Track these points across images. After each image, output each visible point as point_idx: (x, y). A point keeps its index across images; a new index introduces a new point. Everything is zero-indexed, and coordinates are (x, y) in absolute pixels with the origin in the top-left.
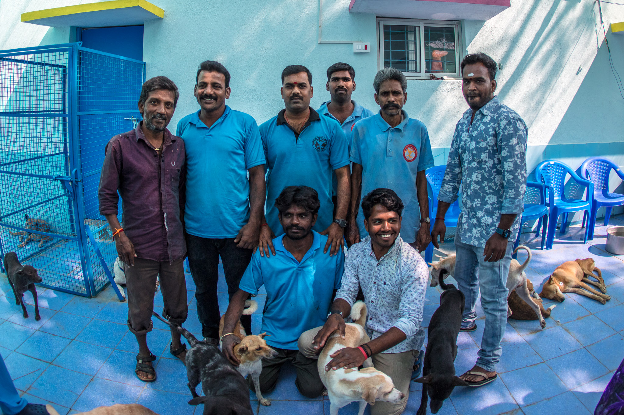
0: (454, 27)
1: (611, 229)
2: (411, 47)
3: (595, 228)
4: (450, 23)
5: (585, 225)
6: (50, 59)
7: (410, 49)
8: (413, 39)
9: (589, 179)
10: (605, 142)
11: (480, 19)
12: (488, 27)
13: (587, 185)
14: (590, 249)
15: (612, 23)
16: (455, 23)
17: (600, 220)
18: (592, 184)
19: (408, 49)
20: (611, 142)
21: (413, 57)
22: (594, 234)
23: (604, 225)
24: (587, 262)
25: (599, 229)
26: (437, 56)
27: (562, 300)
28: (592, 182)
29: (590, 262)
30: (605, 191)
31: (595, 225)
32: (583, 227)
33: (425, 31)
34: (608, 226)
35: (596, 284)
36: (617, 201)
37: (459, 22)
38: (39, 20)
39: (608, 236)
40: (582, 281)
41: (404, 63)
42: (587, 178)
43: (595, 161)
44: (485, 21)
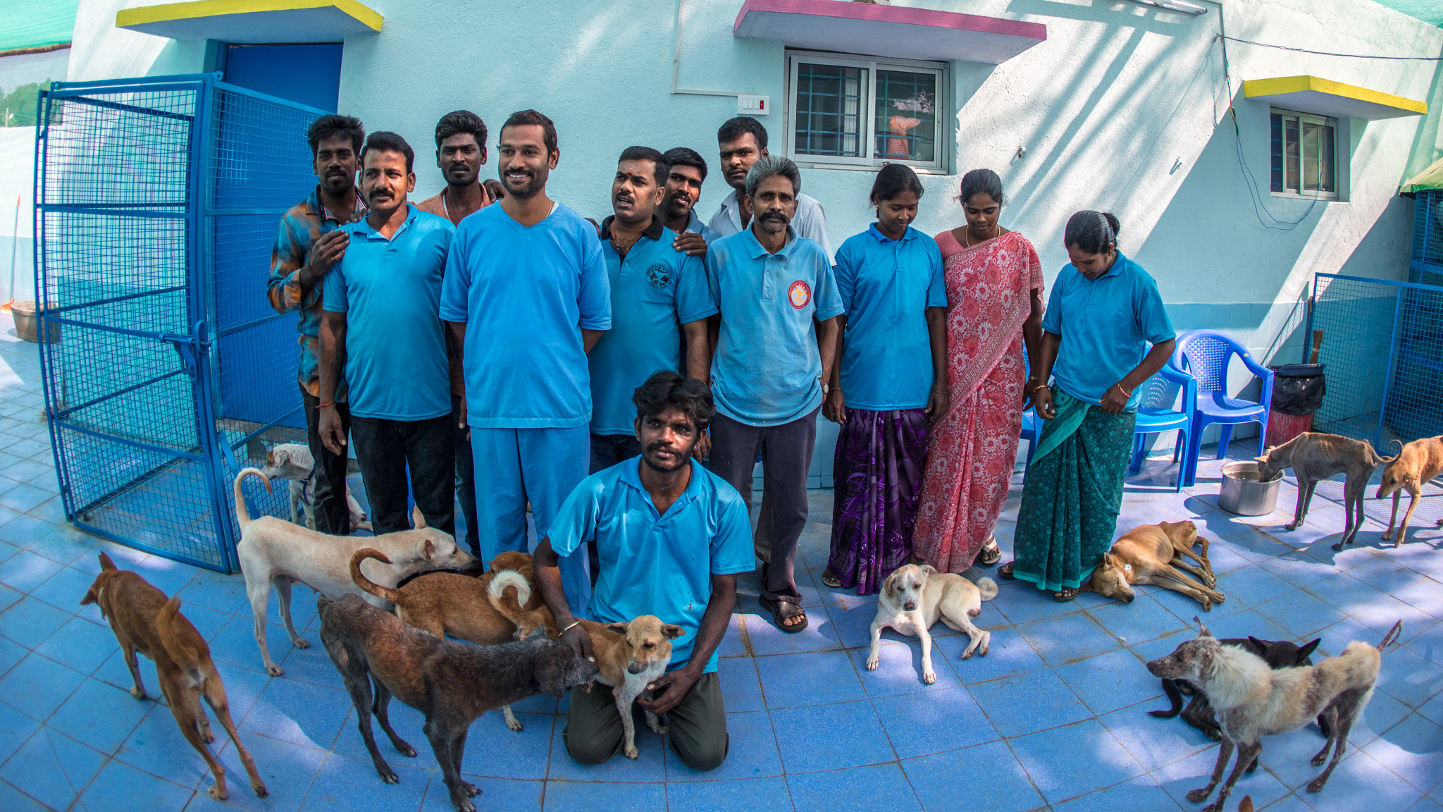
0: (936, 73)
1: (1229, 466)
2: (850, 108)
3: (1199, 464)
4: (928, 65)
5: (1180, 458)
6: (169, 102)
7: (847, 112)
8: (854, 93)
9: (1187, 371)
10: (1223, 303)
11: (985, 60)
12: (1002, 76)
13: (1184, 382)
14: (1188, 504)
15: (1246, 79)
16: (938, 65)
17: (1209, 447)
18: (1194, 380)
19: (843, 111)
20: (1235, 303)
21: (852, 126)
22: (1197, 475)
23: (1218, 458)
24: (1181, 529)
25: (1206, 466)
26: (900, 126)
27: (1130, 599)
28: (1194, 377)
29: (1188, 528)
30: (1219, 396)
31: (1199, 458)
32: (1175, 460)
33: (878, 77)
34: (1224, 460)
35: (1199, 571)
36: (1243, 415)
37: (946, 65)
38: (149, 24)
39: (1224, 480)
40: (1171, 563)
41: (837, 136)
42: (1184, 368)
43: (1201, 337)
44: (996, 65)
